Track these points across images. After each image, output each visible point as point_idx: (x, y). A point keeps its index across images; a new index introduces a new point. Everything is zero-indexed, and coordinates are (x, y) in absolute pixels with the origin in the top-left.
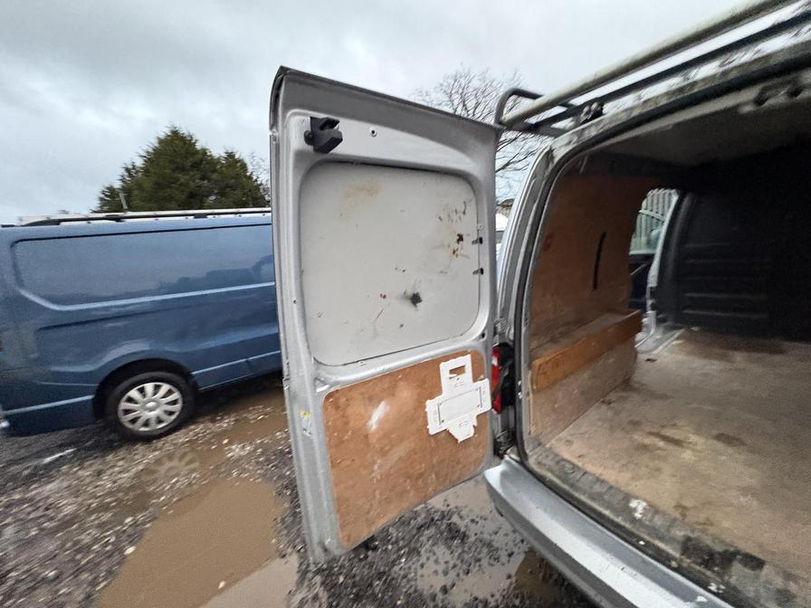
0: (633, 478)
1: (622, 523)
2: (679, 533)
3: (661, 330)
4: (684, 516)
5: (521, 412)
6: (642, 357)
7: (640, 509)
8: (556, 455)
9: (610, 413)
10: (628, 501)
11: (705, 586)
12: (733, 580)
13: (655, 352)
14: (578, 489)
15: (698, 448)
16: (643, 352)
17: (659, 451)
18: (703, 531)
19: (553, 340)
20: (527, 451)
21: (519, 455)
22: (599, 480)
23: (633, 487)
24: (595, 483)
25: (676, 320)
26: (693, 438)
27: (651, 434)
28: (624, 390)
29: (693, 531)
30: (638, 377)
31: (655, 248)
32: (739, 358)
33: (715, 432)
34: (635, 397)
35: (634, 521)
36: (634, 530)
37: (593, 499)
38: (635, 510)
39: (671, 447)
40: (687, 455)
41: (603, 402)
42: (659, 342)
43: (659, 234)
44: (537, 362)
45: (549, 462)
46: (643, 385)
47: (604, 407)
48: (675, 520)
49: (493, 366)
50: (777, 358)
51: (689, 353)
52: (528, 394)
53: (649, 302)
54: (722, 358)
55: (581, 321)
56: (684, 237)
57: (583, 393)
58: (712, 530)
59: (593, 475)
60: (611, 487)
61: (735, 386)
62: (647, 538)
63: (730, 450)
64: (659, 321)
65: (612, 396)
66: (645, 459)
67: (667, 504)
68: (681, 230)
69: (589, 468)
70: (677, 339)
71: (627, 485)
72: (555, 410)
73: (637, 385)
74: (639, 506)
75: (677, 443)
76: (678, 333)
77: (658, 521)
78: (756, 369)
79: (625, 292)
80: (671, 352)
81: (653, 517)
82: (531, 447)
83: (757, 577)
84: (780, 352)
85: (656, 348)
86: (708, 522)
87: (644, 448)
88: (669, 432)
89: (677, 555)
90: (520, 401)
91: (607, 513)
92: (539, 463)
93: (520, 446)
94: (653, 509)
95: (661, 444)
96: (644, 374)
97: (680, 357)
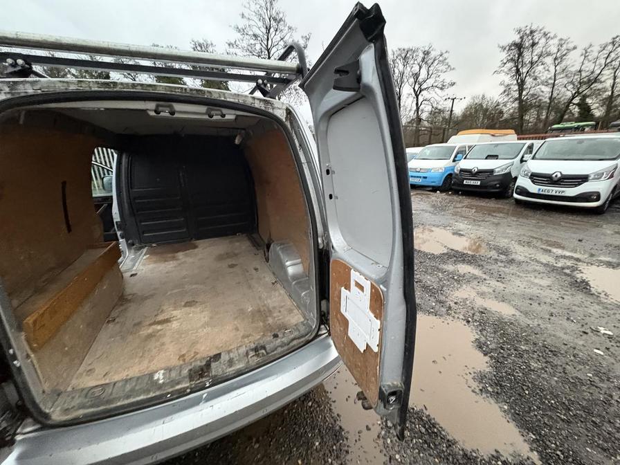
0: (149, 362)
1: (154, 395)
2: (185, 372)
3: (133, 251)
4: (184, 360)
6: (127, 275)
7: (161, 377)
8: (83, 390)
9: (118, 326)
10: (153, 377)
11: (204, 388)
12: (213, 373)
13: (135, 268)
14: (109, 402)
15: (179, 317)
16: (126, 272)
17: (160, 332)
18: (196, 361)
19: (39, 291)
20: (47, 411)
21: (36, 421)
22: (127, 381)
23: (153, 367)
24: (125, 385)
25: (141, 242)
26: (175, 313)
27: (151, 325)
28: (122, 305)
29: (191, 365)
30: (128, 291)
31: (111, 191)
32: (180, 255)
33: (183, 303)
34: (132, 307)
35: (160, 387)
36: (162, 392)
37: (128, 397)
38: (158, 379)
39: (165, 325)
40: (175, 325)
41: (109, 322)
42: (135, 261)
43: (111, 179)
44: (30, 320)
45: (77, 401)
46: (134, 295)
47: (111, 325)
48: (181, 366)
50: (196, 250)
51: (155, 262)
52: (28, 356)
53: (119, 233)
54: (174, 258)
55: (65, 264)
56: (130, 185)
57: (88, 325)
58: (198, 356)
59: (122, 380)
60: (138, 378)
61: (184, 273)
62: (170, 390)
63: (192, 309)
64: (130, 246)
65: (113, 314)
66: (152, 344)
67: (175, 361)
68: (126, 179)
69: (116, 378)
70: (145, 255)
71: (148, 368)
72: (66, 354)
73: (130, 297)
74: (159, 376)
75: (167, 321)
76: (145, 250)
77: (173, 374)
78: (189, 260)
79: (98, 231)
80: (144, 265)
81: (170, 374)
82: (50, 404)
83: (220, 363)
84: (195, 247)
85: (134, 265)
86: (196, 353)
87: (150, 336)
88: (160, 318)
89: (188, 385)
90: (19, 369)
91: (142, 397)
92: (66, 411)
93: (35, 414)
94: (169, 370)
95: (159, 327)
96: (132, 287)
97: (152, 266)
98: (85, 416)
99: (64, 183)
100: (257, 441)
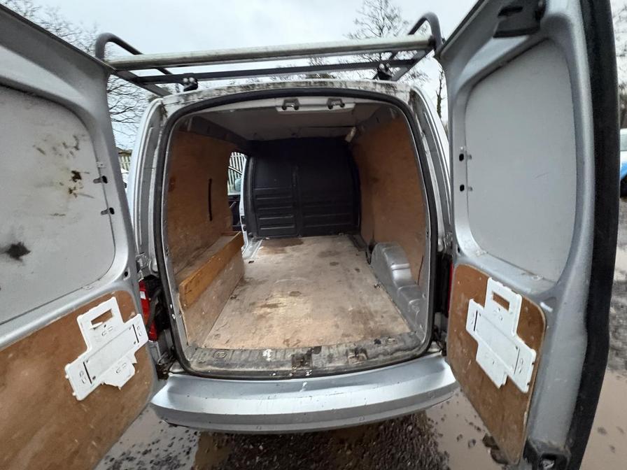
0: (260, 339)
1: (262, 370)
2: (289, 356)
3: (251, 242)
4: (288, 345)
5: (177, 331)
6: (246, 261)
7: (269, 356)
8: (212, 350)
9: (238, 303)
10: (262, 354)
11: (304, 376)
12: (314, 364)
13: (252, 256)
14: (228, 365)
15: (285, 304)
16: (245, 259)
17: (270, 315)
18: (298, 348)
19: (190, 264)
20: (189, 360)
21: (182, 366)
22: (243, 351)
23: (262, 345)
24: (241, 354)
25: (258, 235)
26: (282, 300)
27: (262, 307)
28: (242, 286)
29: (294, 351)
30: (247, 275)
31: (240, 191)
32: (288, 249)
33: (289, 293)
34: (249, 288)
35: (268, 364)
36: (269, 370)
37: (242, 366)
38: (266, 357)
39: (274, 309)
40: (281, 310)
41: (232, 298)
42: (252, 250)
43: (240, 182)
44: (183, 284)
45: (207, 358)
46: (251, 278)
47: (233, 301)
48: (286, 349)
49: (142, 300)
50: (301, 246)
51: (268, 253)
52: (180, 313)
53: (242, 226)
54: (283, 251)
55: (207, 245)
56: (254, 185)
57: (218, 297)
58: (301, 344)
59: (239, 350)
60: (251, 351)
61: (290, 265)
62: (275, 370)
63: (297, 299)
64: (250, 237)
65: (236, 292)
66: (263, 324)
67: (280, 344)
68: (252, 180)
69: (235, 347)
70: (261, 246)
71: (259, 344)
72: (203, 317)
73: (248, 280)
74: (267, 354)
75: (275, 306)
76: (261, 242)
77: (279, 356)
78: (296, 254)
79: (229, 223)
80: (259, 254)
81: (276, 355)
82: (190, 355)
83: (320, 356)
84: (301, 243)
85: (252, 254)
86: (299, 341)
87: (261, 317)
88: (270, 302)
89: (291, 369)
90: (174, 321)
91: (253, 369)
92: (200, 363)
93: (181, 360)
94: (275, 350)
95: (269, 310)
96: (250, 272)
97: (265, 256)
98: (212, 372)
99: (211, 180)
100: (349, 448)
